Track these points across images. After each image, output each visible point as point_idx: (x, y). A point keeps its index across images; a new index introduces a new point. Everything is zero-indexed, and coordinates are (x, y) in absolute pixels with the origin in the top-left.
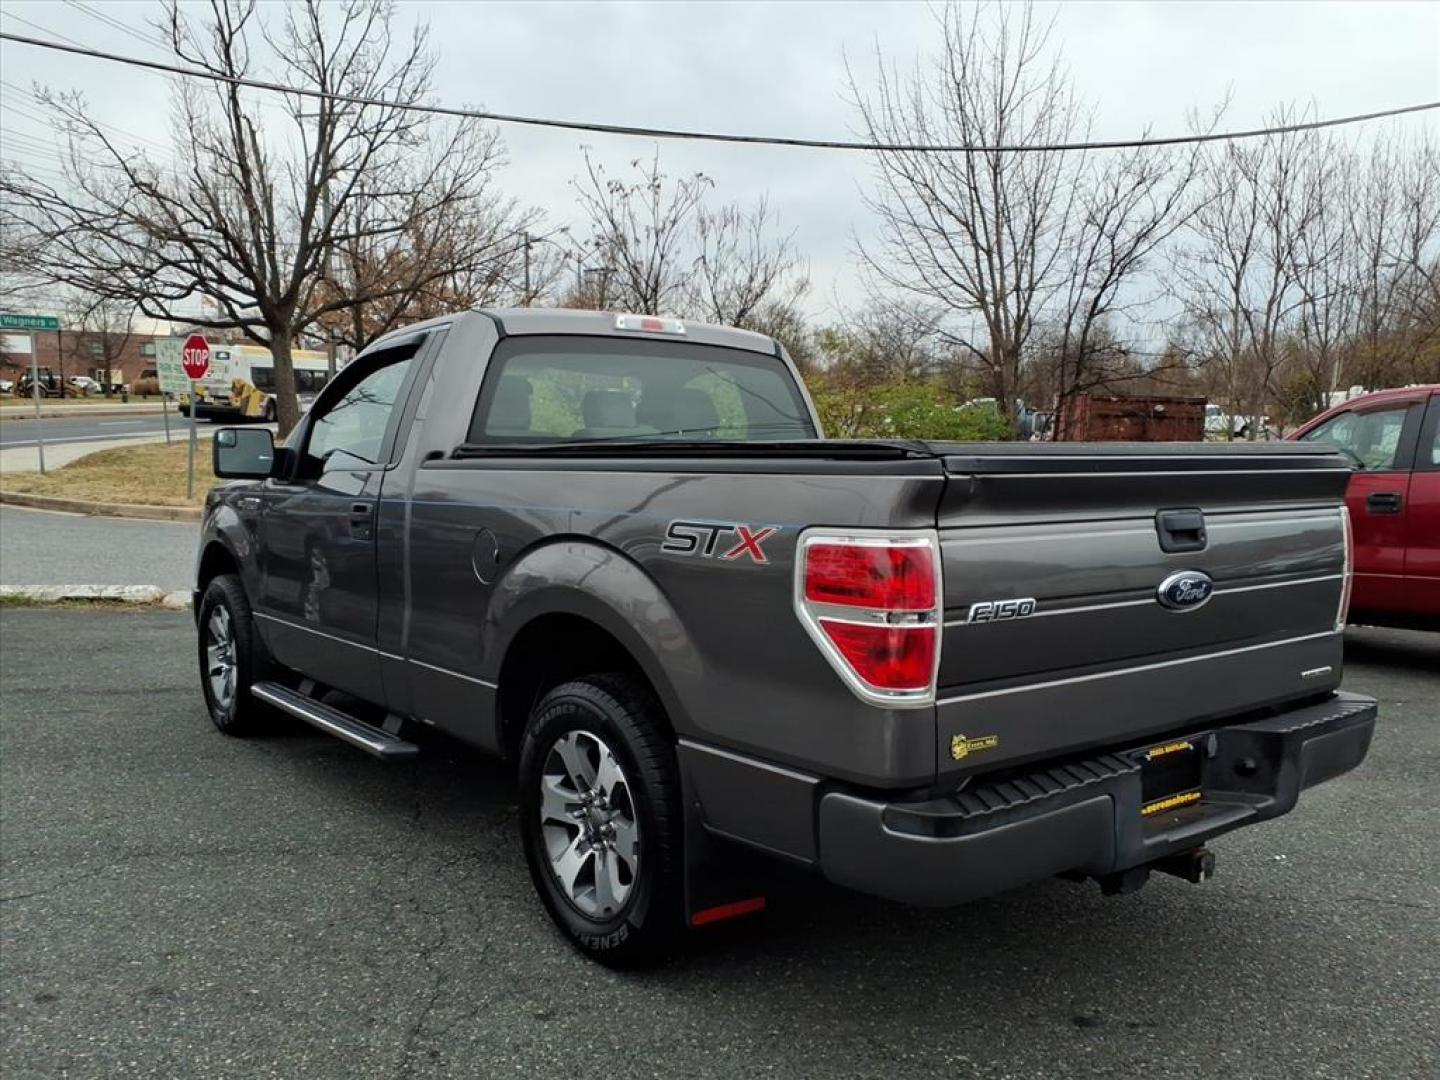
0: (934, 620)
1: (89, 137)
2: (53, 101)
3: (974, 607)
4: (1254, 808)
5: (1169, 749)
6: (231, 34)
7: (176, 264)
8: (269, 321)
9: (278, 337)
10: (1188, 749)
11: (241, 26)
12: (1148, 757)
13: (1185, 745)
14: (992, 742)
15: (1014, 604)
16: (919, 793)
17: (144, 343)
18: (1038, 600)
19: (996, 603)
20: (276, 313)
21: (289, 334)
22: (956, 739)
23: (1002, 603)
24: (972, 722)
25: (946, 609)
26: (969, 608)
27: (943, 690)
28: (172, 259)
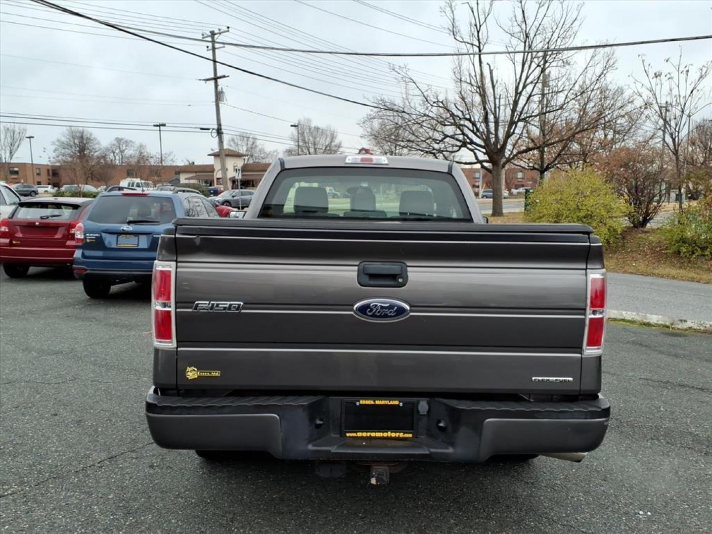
0: (170, 307)
1: (409, 83)
2: (396, 70)
3: (196, 302)
4: (429, 451)
5: (377, 402)
6: (480, 26)
7: (452, 137)
8: (491, 160)
9: (495, 167)
10: (398, 405)
11: (485, 21)
12: (358, 404)
13: (397, 403)
14: (216, 374)
15: (226, 304)
16: (170, 392)
17: (475, 172)
18: (244, 303)
19: (212, 302)
20: (495, 156)
21: (501, 166)
22: (189, 369)
23: (215, 303)
24: (200, 362)
25: (176, 303)
26: (194, 303)
27: (180, 343)
28: (449, 135)
